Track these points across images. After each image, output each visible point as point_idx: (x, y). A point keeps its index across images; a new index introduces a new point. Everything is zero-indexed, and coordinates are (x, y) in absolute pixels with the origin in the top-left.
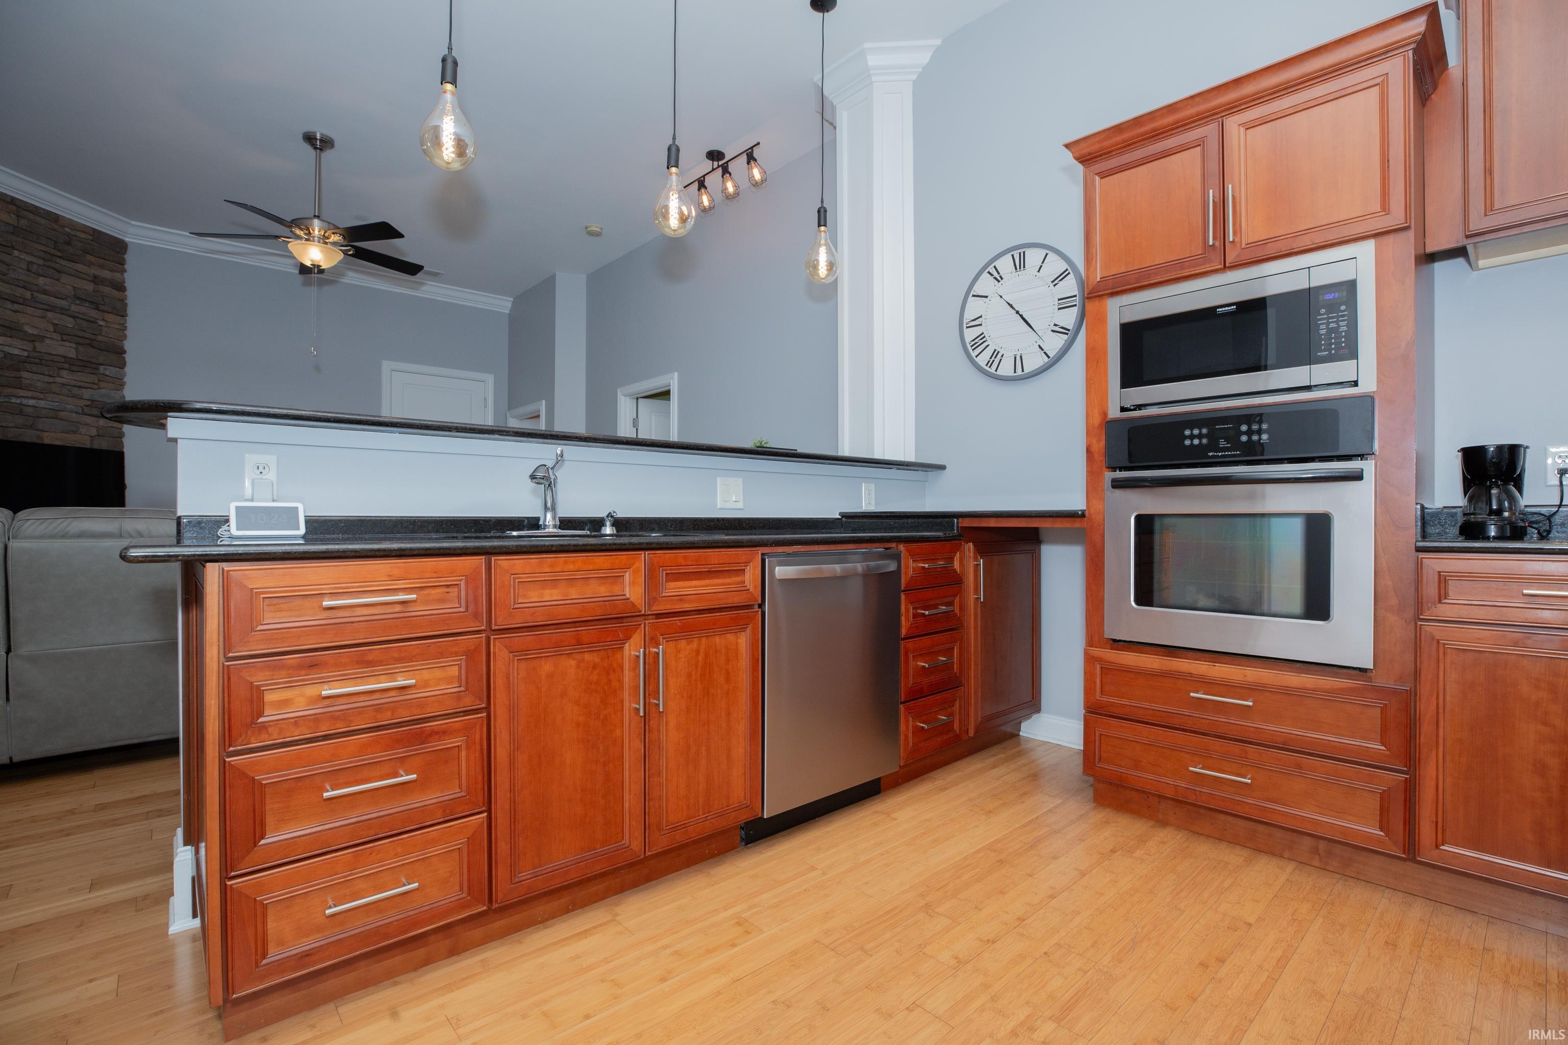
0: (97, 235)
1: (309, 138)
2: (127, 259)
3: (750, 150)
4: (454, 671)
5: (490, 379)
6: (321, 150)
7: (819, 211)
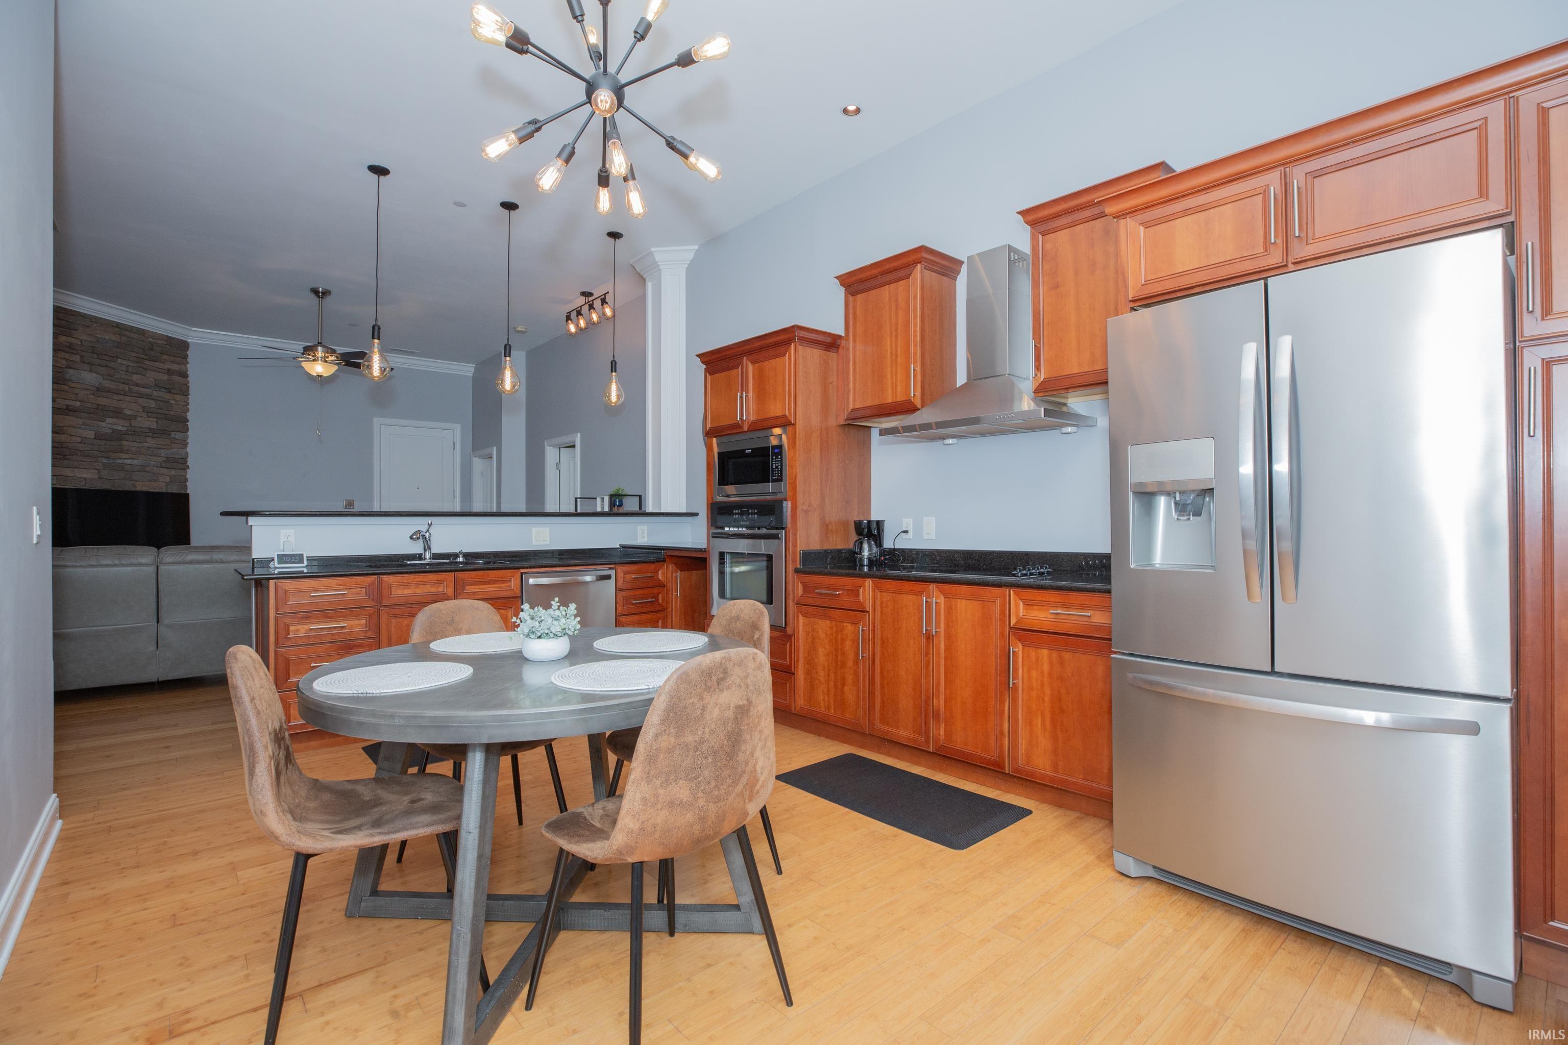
0: (169, 339)
1: (315, 291)
2: (189, 355)
3: (603, 297)
4: (364, 621)
5: (458, 428)
6: (322, 298)
7: (612, 363)
